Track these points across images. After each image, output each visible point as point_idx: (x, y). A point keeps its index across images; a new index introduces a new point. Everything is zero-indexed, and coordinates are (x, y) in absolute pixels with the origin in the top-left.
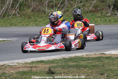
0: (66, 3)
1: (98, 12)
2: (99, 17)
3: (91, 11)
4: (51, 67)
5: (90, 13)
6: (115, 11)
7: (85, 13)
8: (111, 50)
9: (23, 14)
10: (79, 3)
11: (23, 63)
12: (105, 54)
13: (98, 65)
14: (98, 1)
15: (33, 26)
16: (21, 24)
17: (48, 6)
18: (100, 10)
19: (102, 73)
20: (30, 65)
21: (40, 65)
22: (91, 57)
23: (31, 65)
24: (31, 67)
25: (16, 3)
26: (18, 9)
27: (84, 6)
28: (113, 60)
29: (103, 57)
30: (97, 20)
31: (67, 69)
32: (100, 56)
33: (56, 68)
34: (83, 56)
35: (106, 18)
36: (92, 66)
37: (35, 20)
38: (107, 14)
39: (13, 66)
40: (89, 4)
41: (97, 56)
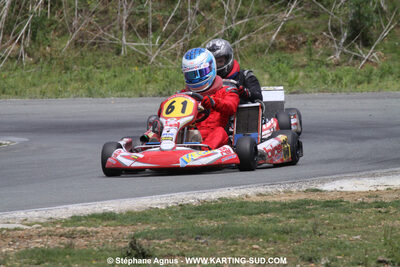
0: (191, 19)
1: (298, 49)
2: (303, 66)
3: (274, 45)
4: (138, 236)
5: (271, 52)
6: (357, 47)
7: (256, 52)
8: (342, 178)
9: (44, 56)
10: (234, 18)
11: (42, 221)
12: (321, 191)
13: (297, 229)
14: (297, 13)
15: (78, 96)
16: (38, 90)
17: (130, 27)
18: (304, 43)
19: (310, 255)
20: (67, 229)
21: (99, 229)
22: (275, 203)
23: (72, 228)
24: (71, 236)
25: (19, 17)
26: (28, 39)
27: (250, 28)
28: (347, 211)
29: (315, 203)
30: (296, 77)
31: (193, 240)
32: (303, 197)
33: (154, 238)
34: (246, 199)
35: (324, 68)
36: (276, 231)
37: (85, 77)
38: (329, 55)
39: (8, 230)
40: (266, 22)
41: (294, 198)
